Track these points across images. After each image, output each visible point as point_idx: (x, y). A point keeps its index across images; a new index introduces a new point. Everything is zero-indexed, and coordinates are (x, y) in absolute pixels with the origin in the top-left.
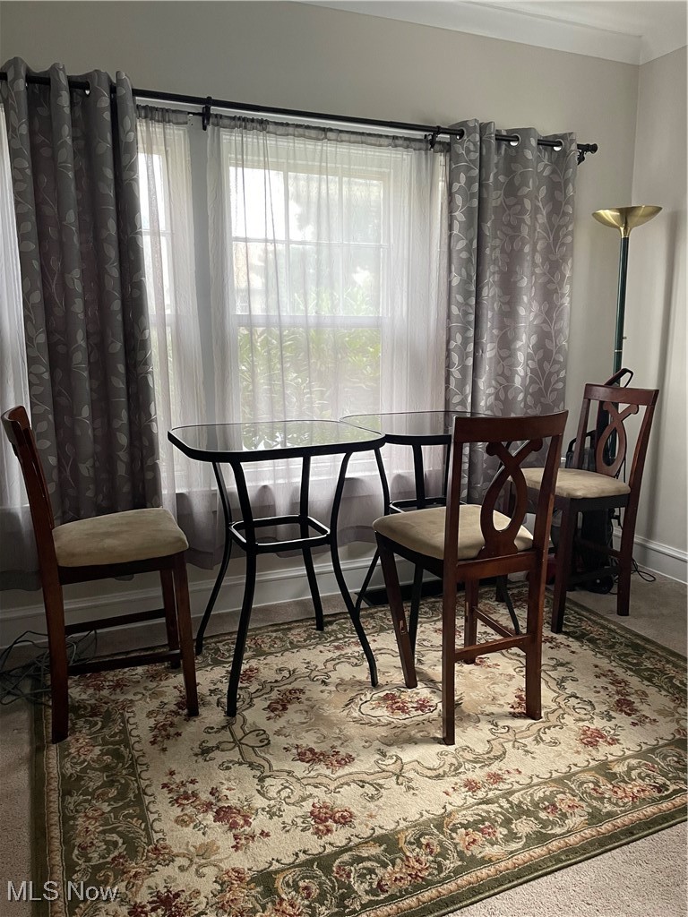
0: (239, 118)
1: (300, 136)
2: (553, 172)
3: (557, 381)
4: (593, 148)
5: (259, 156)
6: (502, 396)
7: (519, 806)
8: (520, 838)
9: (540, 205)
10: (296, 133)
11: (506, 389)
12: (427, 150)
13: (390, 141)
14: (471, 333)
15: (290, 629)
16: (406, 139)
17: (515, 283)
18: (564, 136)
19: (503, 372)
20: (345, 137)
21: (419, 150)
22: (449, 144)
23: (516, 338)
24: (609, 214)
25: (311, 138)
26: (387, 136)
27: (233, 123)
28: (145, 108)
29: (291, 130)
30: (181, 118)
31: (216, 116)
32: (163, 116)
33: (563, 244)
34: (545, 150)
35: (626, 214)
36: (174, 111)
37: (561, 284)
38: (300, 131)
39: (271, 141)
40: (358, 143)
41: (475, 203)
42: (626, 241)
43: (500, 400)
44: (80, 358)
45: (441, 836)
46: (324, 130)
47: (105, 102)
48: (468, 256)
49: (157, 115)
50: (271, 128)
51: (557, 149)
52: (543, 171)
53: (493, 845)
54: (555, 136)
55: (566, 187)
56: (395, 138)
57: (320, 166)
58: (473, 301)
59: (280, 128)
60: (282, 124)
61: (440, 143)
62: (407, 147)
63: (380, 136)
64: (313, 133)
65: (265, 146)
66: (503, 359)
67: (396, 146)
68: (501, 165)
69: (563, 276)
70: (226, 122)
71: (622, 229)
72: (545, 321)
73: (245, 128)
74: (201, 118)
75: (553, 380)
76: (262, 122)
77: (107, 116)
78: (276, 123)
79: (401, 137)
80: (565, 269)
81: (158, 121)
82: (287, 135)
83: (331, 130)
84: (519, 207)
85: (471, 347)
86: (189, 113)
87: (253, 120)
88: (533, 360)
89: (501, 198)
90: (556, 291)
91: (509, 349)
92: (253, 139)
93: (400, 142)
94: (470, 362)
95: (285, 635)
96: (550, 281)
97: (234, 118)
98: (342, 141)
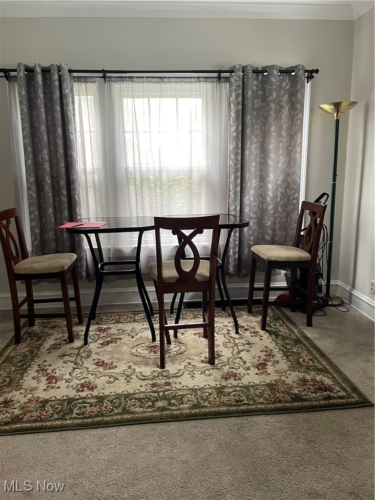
0: (119, 77)
1: (149, 82)
2: (292, 86)
3: (293, 199)
4: (317, 71)
5: (129, 92)
6: (261, 207)
7: (166, 396)
8: (155, 407)
9: (285, 104)
10: (147, 81)
11: (263, 203)
12: (217, 82)
13: (196, 79)
14: (239, 174)
15: (139, 314)
16: (205, 78)
17: (266, 147)
18: (296, 67)
19: (261, 194)
20: (172, 80)
21: (213, 82)
22: (229, 78)
23: (267, 176)
24: (327, 107)
25: (155, 82)
26: (194, 77)
27: (117, 79)
28: (77, 77)
29: (145, 79)
30: (93, 80)
31: (109, 77)
32: (85, 80)
33: (295, 125)
34: (287, 75)
35: (337, 106)
36: (89, 77)
37: (294, 146)
38: (150, 79)
39: (135, 85)
40: (179, 82)
41: (240, 107)
42: (337, 121)
43: (260, 209)
44: (48, 188)
45: (123, 401)
46: (161, 78)
47: (56, 77)
48: (236, 134)
49: (83, 80)
50: (135, 80)
51: (293, 74)
52: (286, 87)
53: (140, 407)
54: (292, 67)
55: (297, 94)
56: (199, 78)
57: (160, 94)
58: (239, 158)
59: (140, 79)
60: (140, 77)
61: (224, 77)
62: (206, 81)
63: (190, 77)
64: (156, 80)
65: (132, 88)
66: (261, 187)
67: (200, 82)
68: (259, 85)
69: (296, 142)
70: (114, 79)
71: (335, 114)
72: (287, 167)
73: (123, 81)
74: (103, 79)
75: (291, 199)
76: (130, 77)
77: (57, 83)
78: (137, 77)
79: (202, 77)
80: (297, 139)
81: (83, 82)
82: (143, 82)
83: (165, 77)
84: (268, 107)
85: (239, 181)
86: (96, 77)
87: (126, 77)
88: (282, 188)
89: (260, 103)
90: (292, 151)
91: (264, 182)
92: (126, 85)
93: (201, 79)
94: (239, 189)
95: (134, 316)
96: (290, 146)
97: (116, 77)
98: (171, 82)
